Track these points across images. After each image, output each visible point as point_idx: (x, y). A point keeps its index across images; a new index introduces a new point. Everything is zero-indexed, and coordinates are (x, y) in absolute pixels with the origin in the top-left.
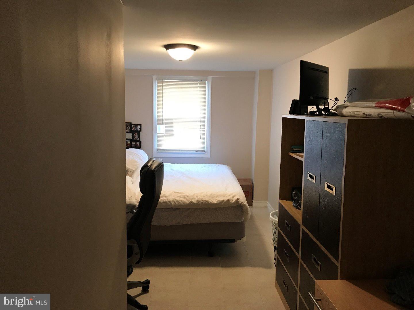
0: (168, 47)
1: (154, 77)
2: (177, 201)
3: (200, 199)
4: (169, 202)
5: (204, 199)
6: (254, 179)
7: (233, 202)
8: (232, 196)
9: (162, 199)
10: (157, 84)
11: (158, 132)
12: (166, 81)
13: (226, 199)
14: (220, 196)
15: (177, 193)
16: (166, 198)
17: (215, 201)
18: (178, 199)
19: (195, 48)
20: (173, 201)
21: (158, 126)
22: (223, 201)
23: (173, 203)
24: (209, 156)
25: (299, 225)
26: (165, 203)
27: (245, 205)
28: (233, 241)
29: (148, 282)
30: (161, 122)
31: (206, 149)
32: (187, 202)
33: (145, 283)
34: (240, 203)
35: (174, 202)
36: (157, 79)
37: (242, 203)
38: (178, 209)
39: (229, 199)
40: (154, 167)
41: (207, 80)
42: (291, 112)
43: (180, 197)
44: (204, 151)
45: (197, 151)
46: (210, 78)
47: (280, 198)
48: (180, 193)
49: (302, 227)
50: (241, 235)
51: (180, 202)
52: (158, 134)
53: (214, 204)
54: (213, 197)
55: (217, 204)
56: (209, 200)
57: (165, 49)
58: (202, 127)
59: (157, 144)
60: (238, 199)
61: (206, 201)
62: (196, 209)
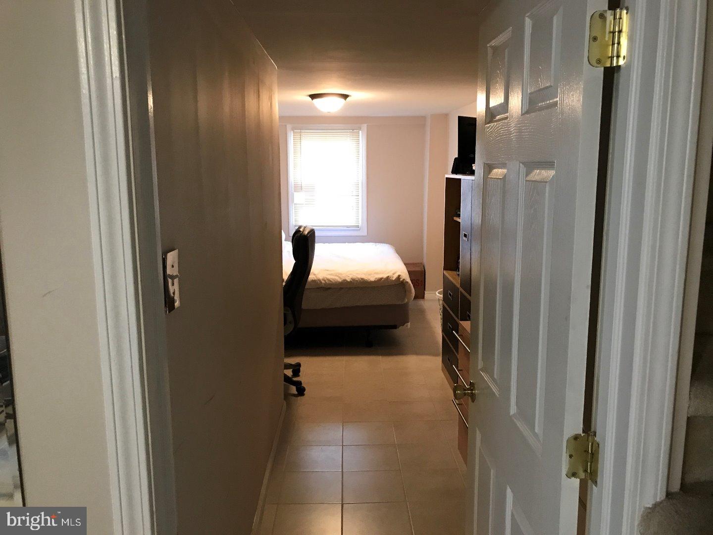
0: (313, 97)
1: (289, 127)
2: (327, 279)
3: (355, 277)
4: (319, 280)
5: (360, 276)
6: (425, 262)
7: (394, 279)
8: (392, 273)
9: (311, 277)
10: (292, 137)
11: (295, 202)
12: (304, 132)
13: (385, 276)
14: (377, 273)
15: (328, 270)
16: (314, 276)
17: (372, 279)
18: (329, 277)
19: (345, 96)
20: (323, 280)
21: (295, 194)
22: (381, 279)
23: (323, 282)
24: (366, 234)
25: (458, 289)
26: (314, 281)
27: (407, 282)
28: (395, 327)
29: (299, 365)
30: (298, 188)
31: (360, 225)
32: (340, 281)
33: (295, 366)
34: (401, 280)
35: (325, 281)
36: (293, 129)
37: (404, 280)
38: (329, 288)
39: (388, 276)
40: (306, 233)
41: (360, 129)
42: (454, 172)
43: (331, 274)
44: (358, 226)
45: (347, 227)
46: (364, 127)
47: (445, 269)
48: (330, 271)
49: (461, 289)
50: (405, 321)
51: (332, 280)
52: (295, 204)
53: (371, 282)
54: (370, 275)
55: (375, 282)
56: (366, 277)
57: (310, 99)
58: (355, 193)
59: (294, 218)
60: (399, 276)
61: (362, 279)
62: (350, 288)
